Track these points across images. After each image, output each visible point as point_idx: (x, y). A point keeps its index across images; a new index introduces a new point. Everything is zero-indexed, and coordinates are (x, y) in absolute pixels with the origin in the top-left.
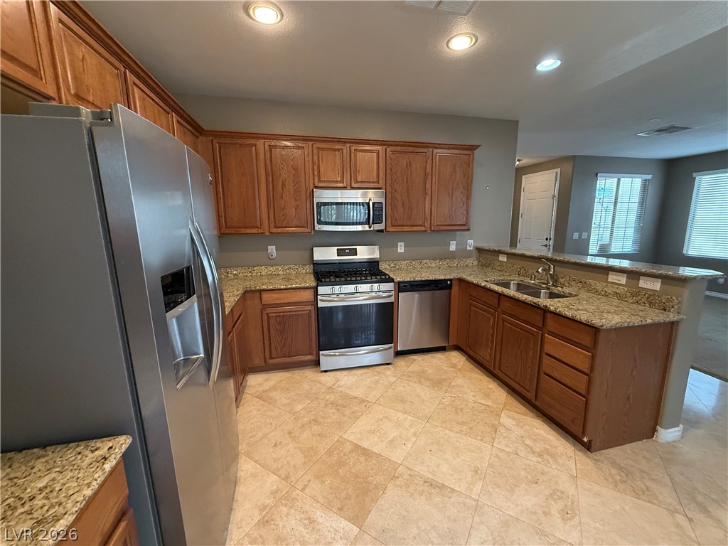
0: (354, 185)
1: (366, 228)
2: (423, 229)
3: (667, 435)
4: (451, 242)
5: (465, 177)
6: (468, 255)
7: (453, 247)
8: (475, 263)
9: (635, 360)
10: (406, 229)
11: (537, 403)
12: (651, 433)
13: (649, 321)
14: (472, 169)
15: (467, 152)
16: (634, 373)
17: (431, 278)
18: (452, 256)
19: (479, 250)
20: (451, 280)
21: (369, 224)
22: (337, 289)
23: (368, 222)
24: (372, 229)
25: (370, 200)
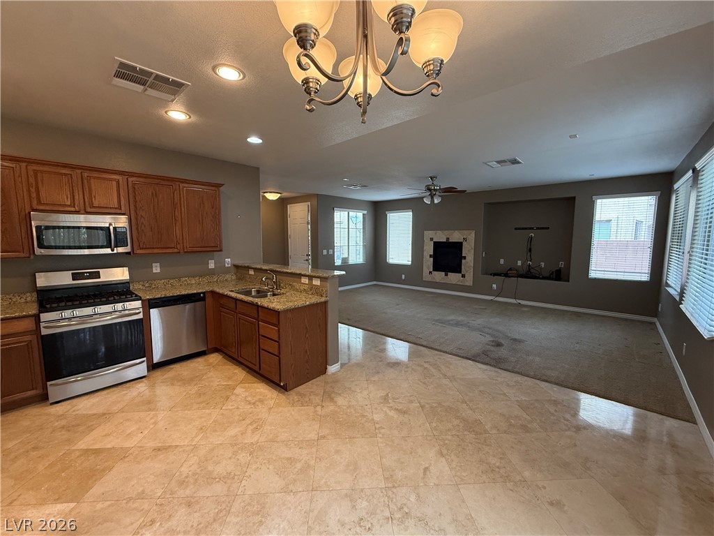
0: (89, 210)
1: (108, 251)
2: (176, 250)
3: (332, 369)
4: (210, 261)
5: (213, 208)
6: (227, 271)
7: (212, 265)
8: (234, 277)
9: (306, 328)
10: (156, 251)
11: (261, 372)
12: (324, 371)
13: (308, 303)
14: (220, 202)
15: (213, 188)
16: (307, 336)
17: (183, 293)
18: (212, 273)
19: (236, 267)
20: (204, 293)
21: (111, 247)
22: (67, 313)
23: (109, 246)
24: (115, 252)
25: (110, 224)
